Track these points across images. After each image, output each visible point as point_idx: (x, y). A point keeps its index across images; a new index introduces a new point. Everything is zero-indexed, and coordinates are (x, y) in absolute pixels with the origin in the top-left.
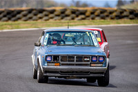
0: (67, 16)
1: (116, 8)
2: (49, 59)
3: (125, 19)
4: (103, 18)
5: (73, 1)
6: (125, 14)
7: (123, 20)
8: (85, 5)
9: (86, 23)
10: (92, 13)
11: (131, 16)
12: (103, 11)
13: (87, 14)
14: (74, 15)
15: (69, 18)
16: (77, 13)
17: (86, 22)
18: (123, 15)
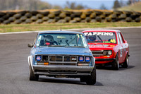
0: (62, 18)
1: (112, 10)
3: (122, 22)
4: (99, 21)
5: (68, 3)
6: (122, 16)
7: (119, 22)
8: (81, 7)
9: (81, 26)
10: (88, 16)
11: (128, 19)
12: (99, 14)
13: (83, 16)
14: (69, 18)
15: (63, 20)
16: (72, 15)
17: (81, 24)
18: (120, 17)
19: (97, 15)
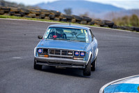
2: (40, 51)
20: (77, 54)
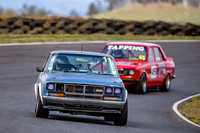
0: (17, 28)
2: (51, 87)
3: (101, 34)
5: (25, 6)
6: (100, 26)
7: (96, 35)
9: (44, 39)
13: (46, 25)
14: (27, 27)
15: (19, 31)
17: (44, 36)
18: (97, 27)
19: (66, 24)
20: (109, 91)
